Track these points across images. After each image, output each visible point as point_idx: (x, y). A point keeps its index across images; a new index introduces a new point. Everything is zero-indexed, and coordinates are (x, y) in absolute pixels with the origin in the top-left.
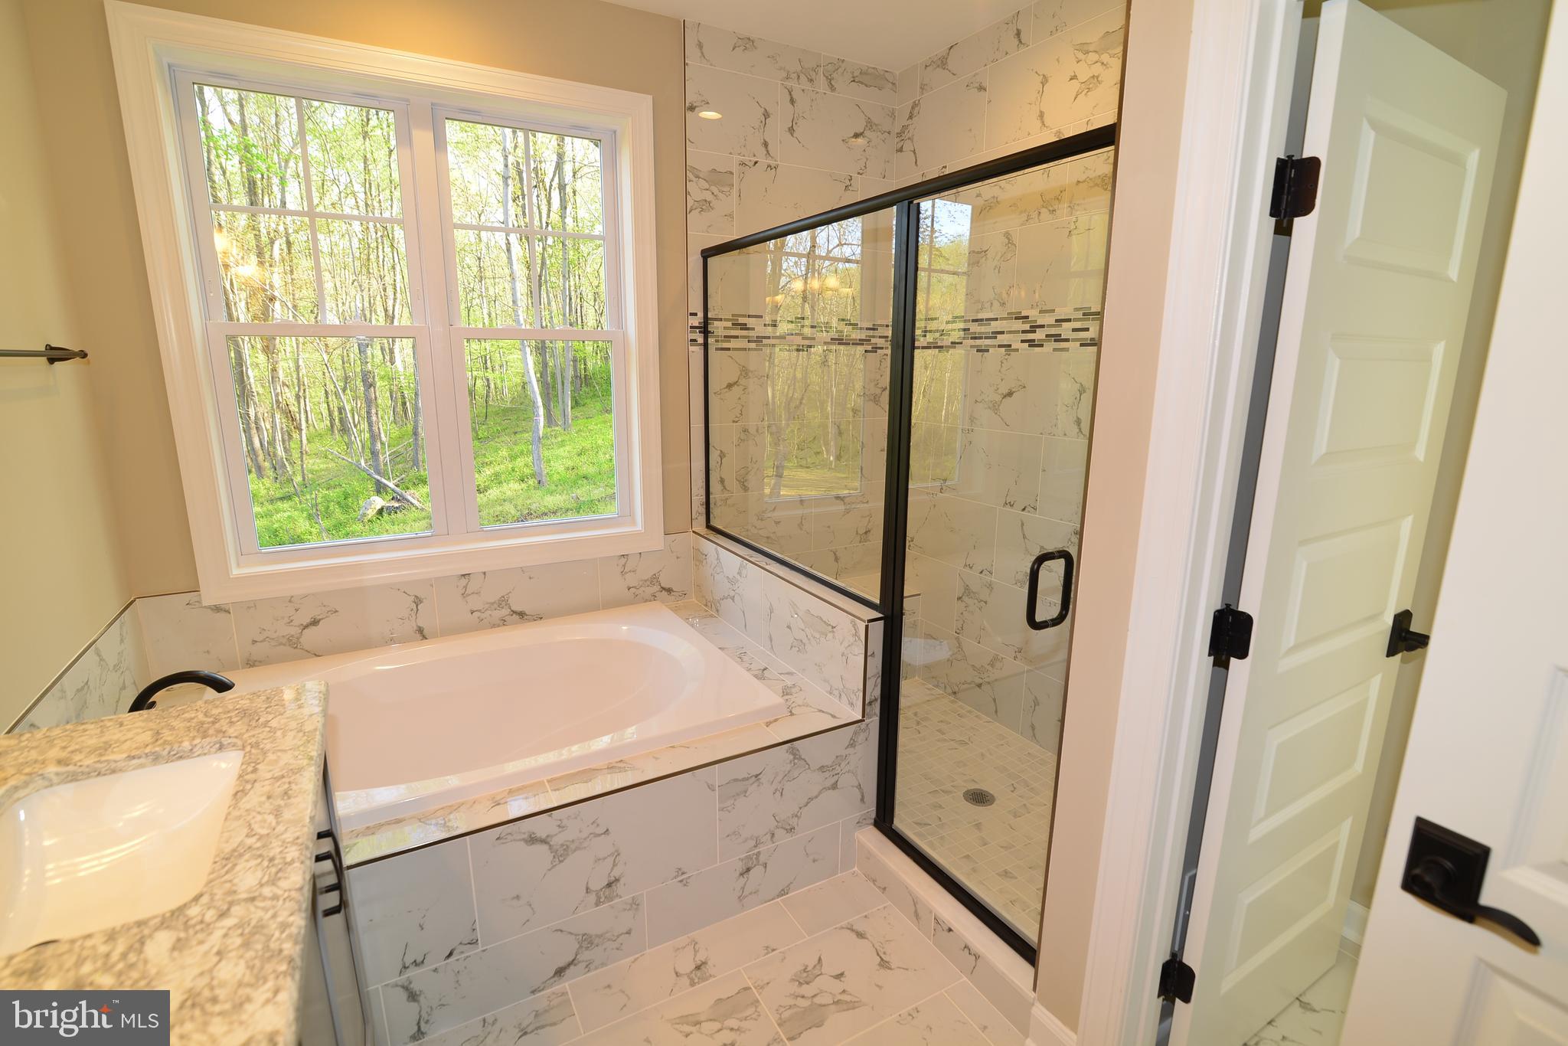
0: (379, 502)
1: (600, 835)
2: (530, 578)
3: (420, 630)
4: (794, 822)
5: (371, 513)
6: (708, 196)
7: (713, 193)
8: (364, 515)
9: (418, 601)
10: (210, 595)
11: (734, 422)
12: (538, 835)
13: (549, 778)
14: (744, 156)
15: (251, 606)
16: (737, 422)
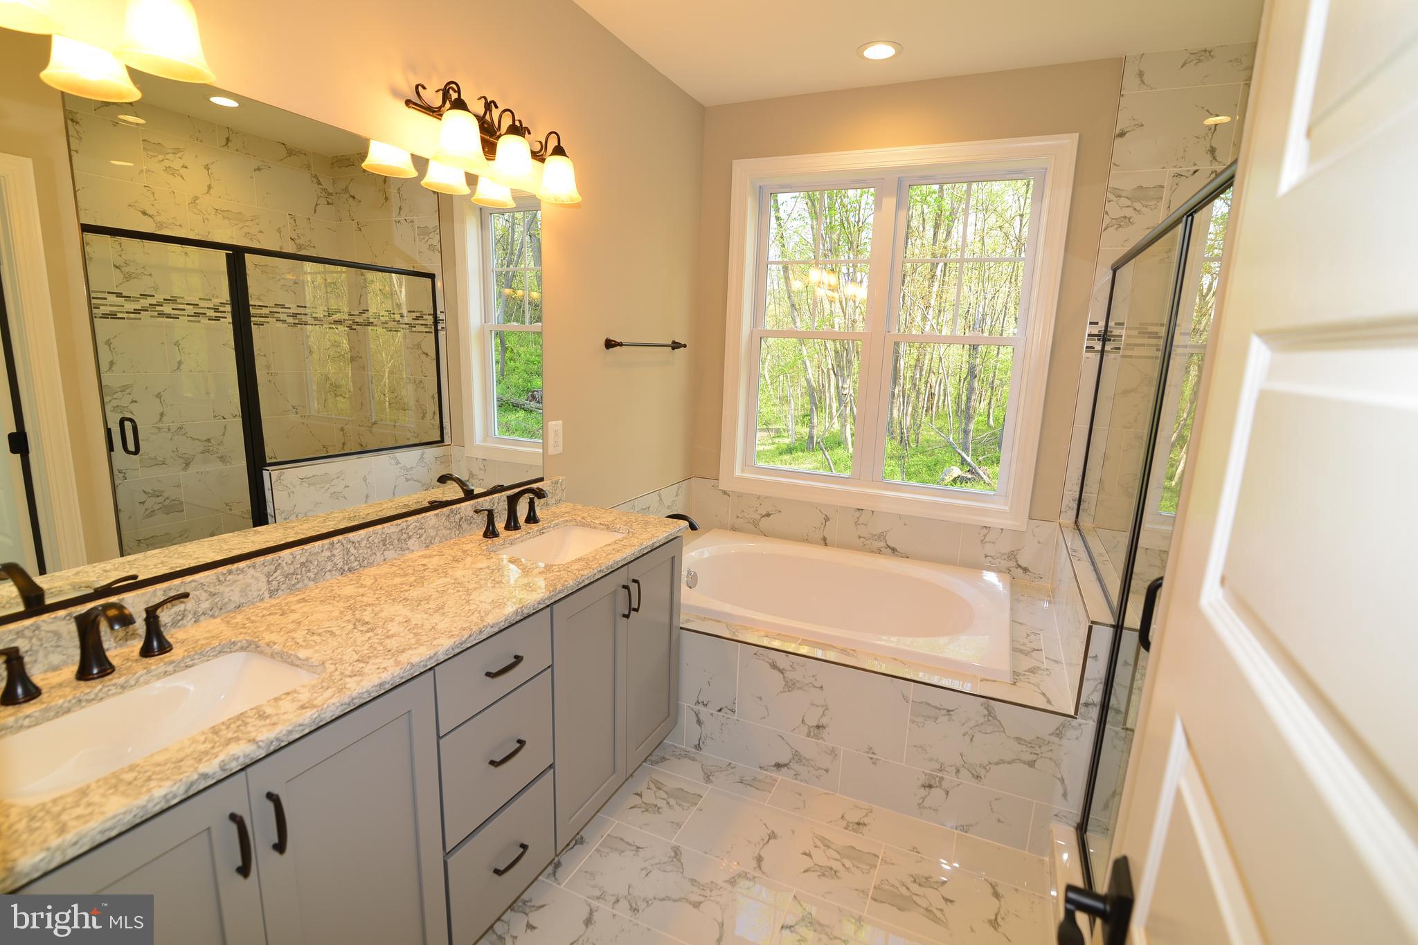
0: (956, 471)
1: (817, 687)
2: (905, 524)
3: (825, 539)
4: (982, 772)
5: (948, 479)
6: (1129, 212)
7: (1135, 209)
8: (943, 480)
9: (827, 519)
10: (724, 484)
11: (1125, 427)
12: (778, 665)
13: (805, 638)
14: (1181, 167)
15: (740, 495)
16: (1129, 428)
